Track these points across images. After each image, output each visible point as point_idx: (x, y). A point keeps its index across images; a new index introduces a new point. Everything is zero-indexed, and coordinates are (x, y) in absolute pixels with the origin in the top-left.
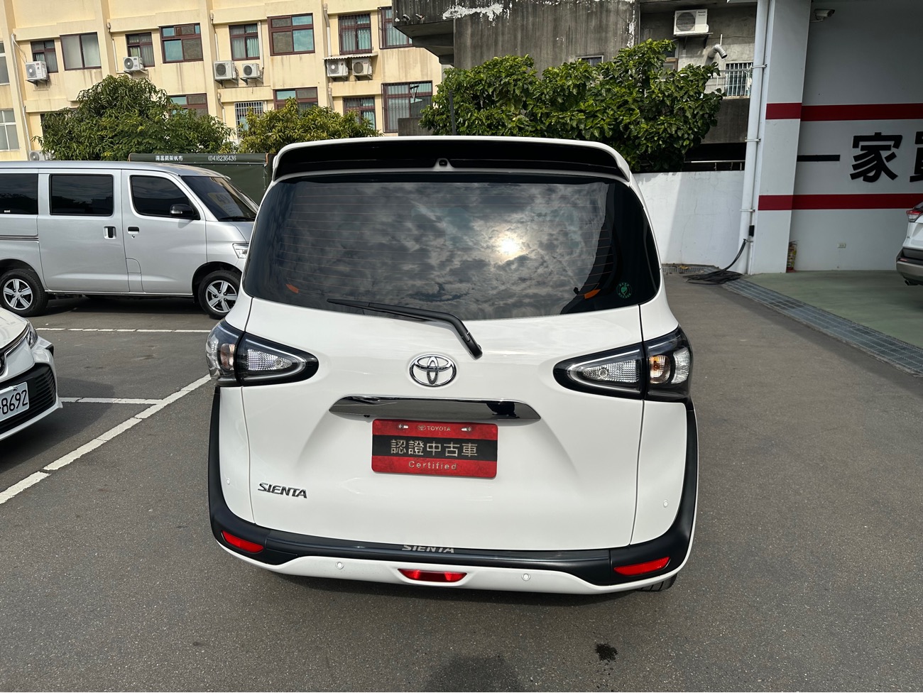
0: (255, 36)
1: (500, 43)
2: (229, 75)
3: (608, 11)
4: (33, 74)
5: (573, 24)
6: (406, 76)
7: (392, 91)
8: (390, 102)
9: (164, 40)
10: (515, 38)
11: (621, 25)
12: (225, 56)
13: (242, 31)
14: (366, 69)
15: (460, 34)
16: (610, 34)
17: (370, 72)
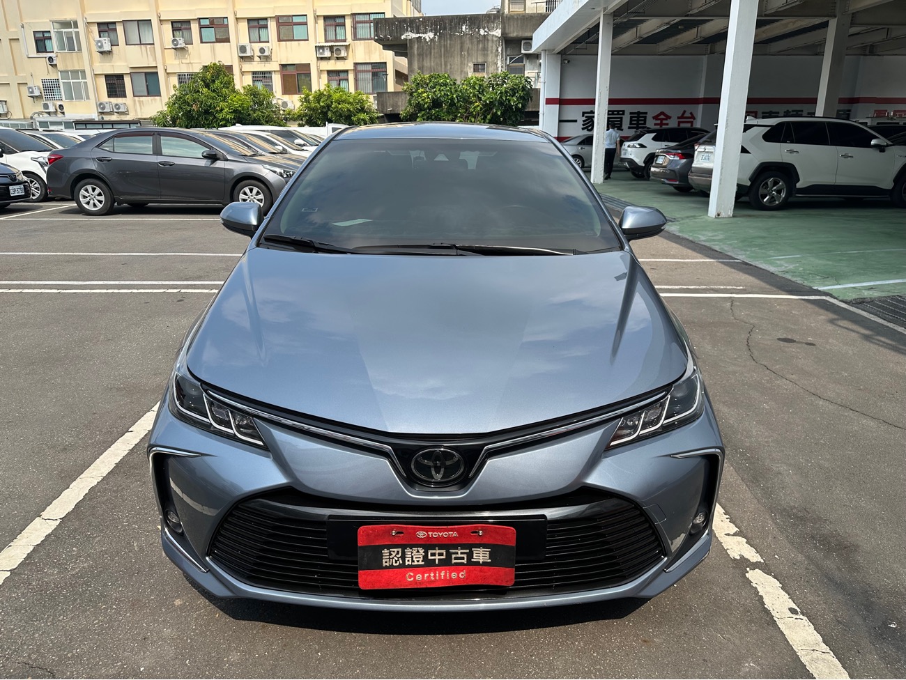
0: (266, 27)
1: (433, 54)
2: (248, 53)
3: (488, 40)
4: (101, 47)
5: (470, 46)
6: (370, 59)
7: (360, 68)
8: (361, 76)
9: (201, 27)
10: (441, 51)
11: (494, 48)
12: (244, 40)
13: (257, 24)
14: (343, 54)
15: (411, 48)
16: (489, 52)
17: (346, 55)
